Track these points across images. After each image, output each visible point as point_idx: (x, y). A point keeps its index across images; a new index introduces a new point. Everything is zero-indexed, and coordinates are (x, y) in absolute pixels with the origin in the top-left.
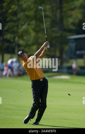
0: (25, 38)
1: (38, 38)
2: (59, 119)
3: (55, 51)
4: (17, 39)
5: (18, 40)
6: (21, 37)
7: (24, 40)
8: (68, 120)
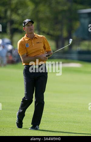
0: (20, 12)
1: (38, 12)
2: (66, 122)
3: (61, 30)
4: (9, 13)
5: (11, 15)
6: (15, 10)
7: (18, 14)
8: (79, 123)
